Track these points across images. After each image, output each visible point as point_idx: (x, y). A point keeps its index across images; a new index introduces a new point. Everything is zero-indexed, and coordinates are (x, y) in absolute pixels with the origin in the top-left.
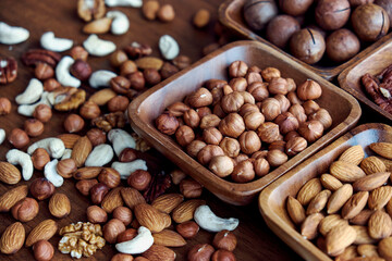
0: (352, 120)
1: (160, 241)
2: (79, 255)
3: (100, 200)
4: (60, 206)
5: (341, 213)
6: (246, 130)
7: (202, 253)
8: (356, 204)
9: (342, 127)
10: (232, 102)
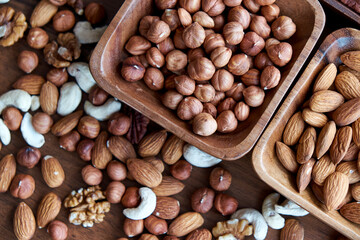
0: (318, 31)
1: (162, 194)
2: (91, 225)
3: (89, 158)
4: (55, 177)
5: (329, 155)
6: (216, 70)
7: (205, 203)
8: (344, 149)
9: (310, 45)
10: (194, 41)
